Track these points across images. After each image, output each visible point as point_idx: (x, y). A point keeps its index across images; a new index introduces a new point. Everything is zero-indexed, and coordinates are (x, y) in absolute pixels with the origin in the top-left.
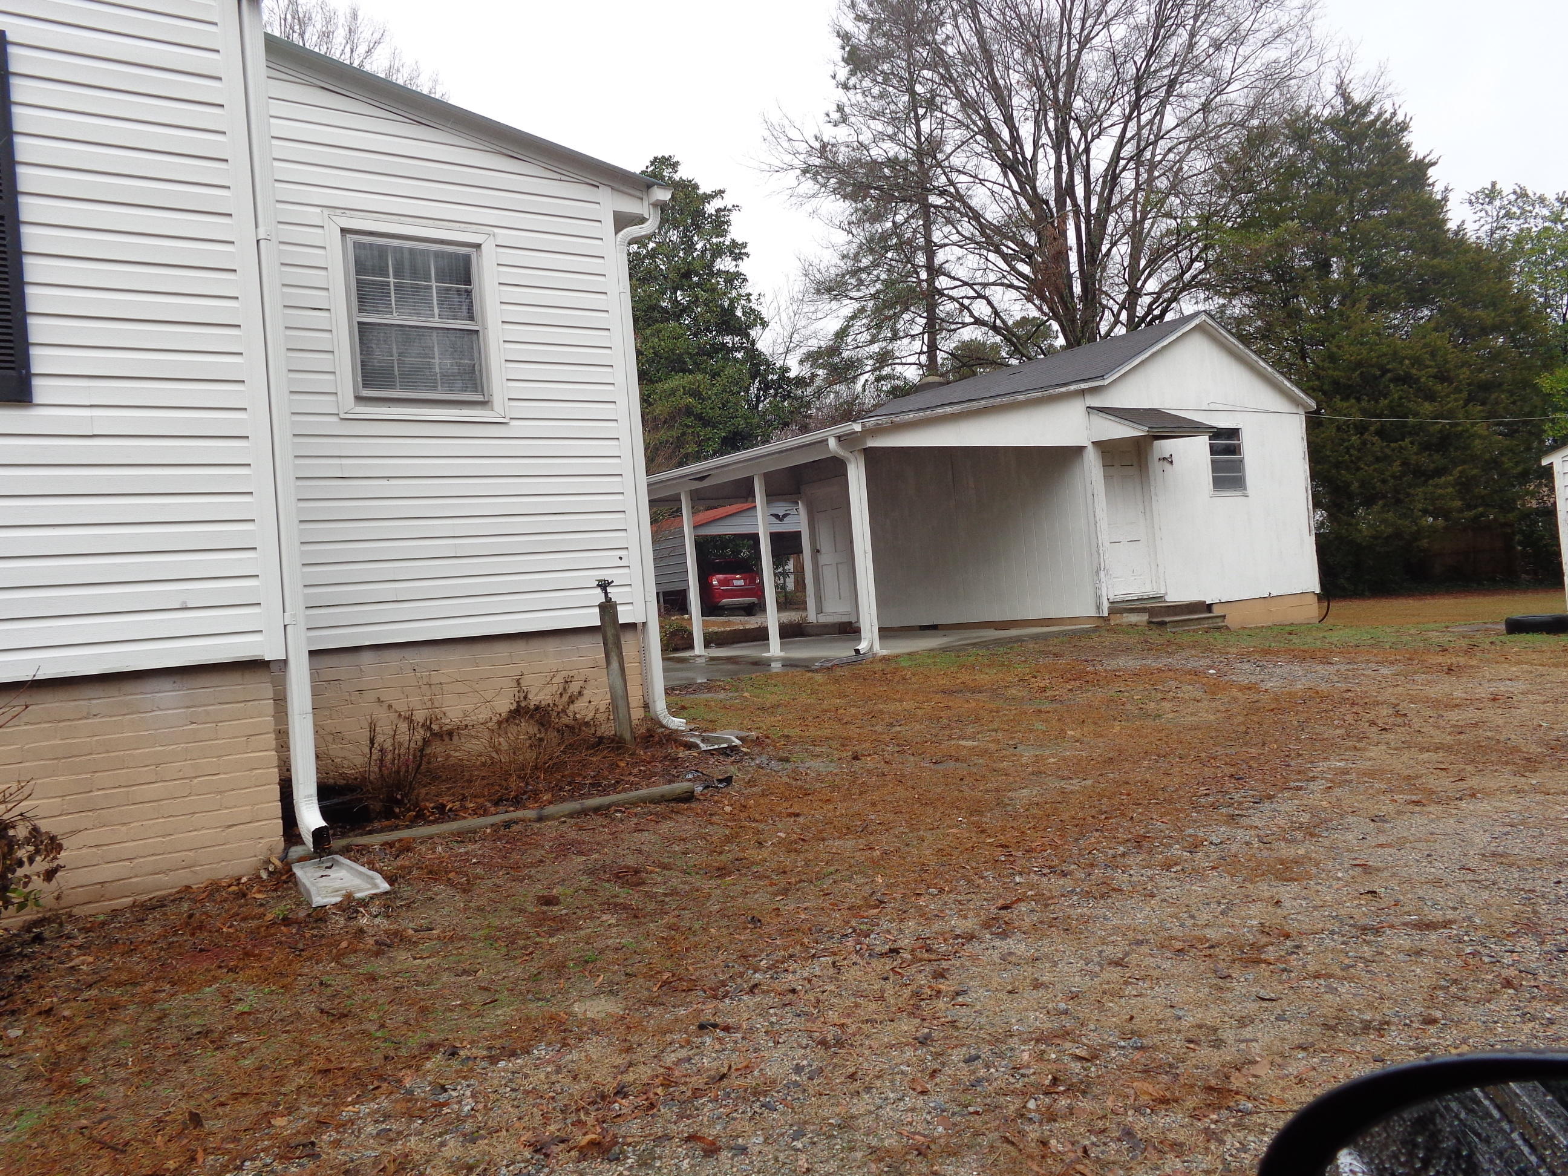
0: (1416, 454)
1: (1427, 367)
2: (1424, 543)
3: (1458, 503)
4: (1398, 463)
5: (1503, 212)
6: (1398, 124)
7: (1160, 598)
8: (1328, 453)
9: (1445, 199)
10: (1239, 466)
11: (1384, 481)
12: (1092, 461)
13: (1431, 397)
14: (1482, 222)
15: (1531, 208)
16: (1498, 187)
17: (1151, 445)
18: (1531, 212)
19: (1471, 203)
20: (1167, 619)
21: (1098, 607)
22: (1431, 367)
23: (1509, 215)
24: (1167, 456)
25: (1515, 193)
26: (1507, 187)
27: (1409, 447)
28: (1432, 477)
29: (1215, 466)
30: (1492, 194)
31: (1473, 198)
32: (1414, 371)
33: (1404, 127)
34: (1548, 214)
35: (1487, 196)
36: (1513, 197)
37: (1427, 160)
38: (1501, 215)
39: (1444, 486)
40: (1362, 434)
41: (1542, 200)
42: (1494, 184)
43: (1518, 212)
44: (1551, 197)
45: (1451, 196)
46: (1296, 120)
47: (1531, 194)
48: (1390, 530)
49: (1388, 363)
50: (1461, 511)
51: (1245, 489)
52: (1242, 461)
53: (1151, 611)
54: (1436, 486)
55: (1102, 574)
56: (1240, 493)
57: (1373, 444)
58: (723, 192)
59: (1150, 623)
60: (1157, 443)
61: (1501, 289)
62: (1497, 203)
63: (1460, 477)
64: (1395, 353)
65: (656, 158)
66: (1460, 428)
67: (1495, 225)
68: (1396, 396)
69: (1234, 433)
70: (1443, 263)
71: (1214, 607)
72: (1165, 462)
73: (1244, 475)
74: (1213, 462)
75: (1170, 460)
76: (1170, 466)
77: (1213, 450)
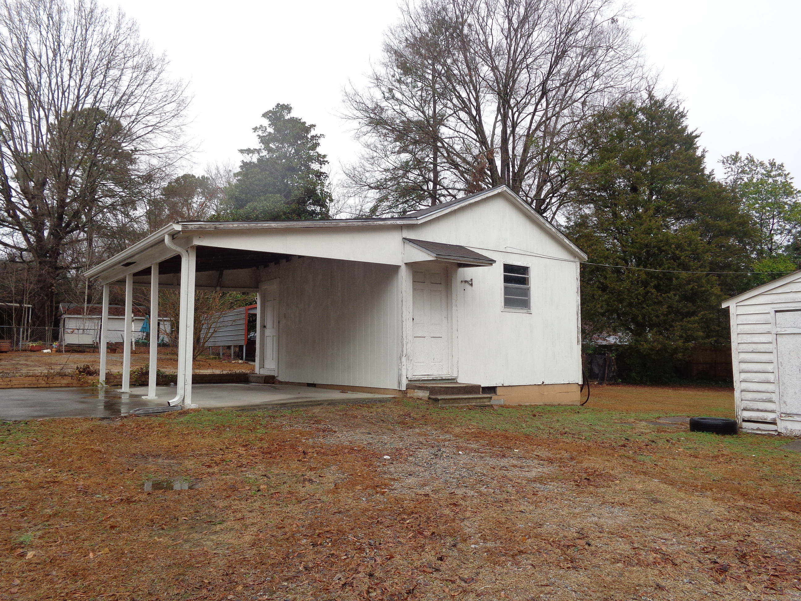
0: (677, 302)
1: (686, 250)
2: (680, 356)
3: (701, 334)
4: (665, 306)
5: (740, 170)
6: (679, 113)
7: (453, 380)
8: (625, 297)
9: (703, 156)
10: (526, 293)
11: (657, 316)
12: (404, 276)
13: (686, 268)
14: (729, 174)
15: (755, 169)
16: (739, 155)
17: (456, 271)
18: (755, 171)
19: (723, 163)
20: (439, 397)
21: (399, 383)
22: (688, 250)
23: (743, 172)
24: (469, 279)
25: (747, 159)
26: (743, 156)
27: (673, 297)
28: (686, 317)
29: (507, 291)
30: (735, 159)
31: (725, 160)
32: (677, 252)
33: (682, 115)
34: (765, 172)
35: (733, 159)
36: (746, 162)
37: (694, 134)
38: (739, 171)
39: (694, 322)
40: (646, 287)
41: (762, 164)
42: (737, 153)
43: (748, 170)
44: (767, 163)
45: (707, 155)
46: (624, 108)
47: (756, 161)
48: (660, 346)
49: (663, 246)
50: (703, 338)
51: (530, 309)
52: (528, 289)
53: (433, 390)
54: (688, 322)
55: (404, 359)
56: (525, 311)
57: (652, 294)
58: (315, 126)
59: (429, 398)
60: (461, 270)
61: (732, 210)
62: (738, 164)
63: (702, 318)
64: (667, 240)
65: (278, 104)
66: (704, 289)
67: (736, 177)
68: (666, 266)
69: (524, 270)
70: (699, 192)
71: (498, 389)
72: (466, 284)
73: (530, 299)
74: (506, 288)
75: (470, 283)
76: (470, 287)
77: (507, 280)
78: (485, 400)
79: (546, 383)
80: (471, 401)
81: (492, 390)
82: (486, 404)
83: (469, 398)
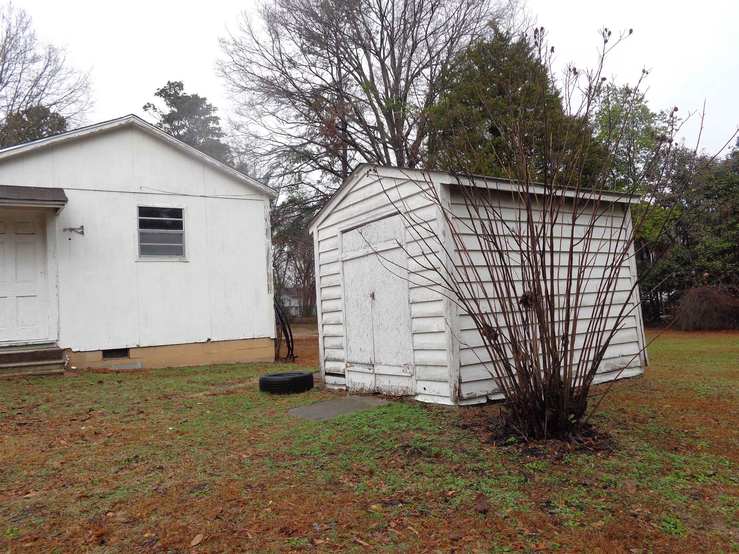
10: (180, 238)
24: (77, 227)
29: (142, 237)
51: (185, 257)
52: (182, 234)
56: (177, 259)
69: (174, 212)
71: (131, 350)
72: (73, 232)
73: (185, 244)
74: (141, 235)
75: (80, 231)
76: (81, 236)
77: (143, 224)
78: (51, 367)
79: (213, 339)
80: (28, 369)
81: (124, 352)
82: (54, 371)
83: (20, 367)
